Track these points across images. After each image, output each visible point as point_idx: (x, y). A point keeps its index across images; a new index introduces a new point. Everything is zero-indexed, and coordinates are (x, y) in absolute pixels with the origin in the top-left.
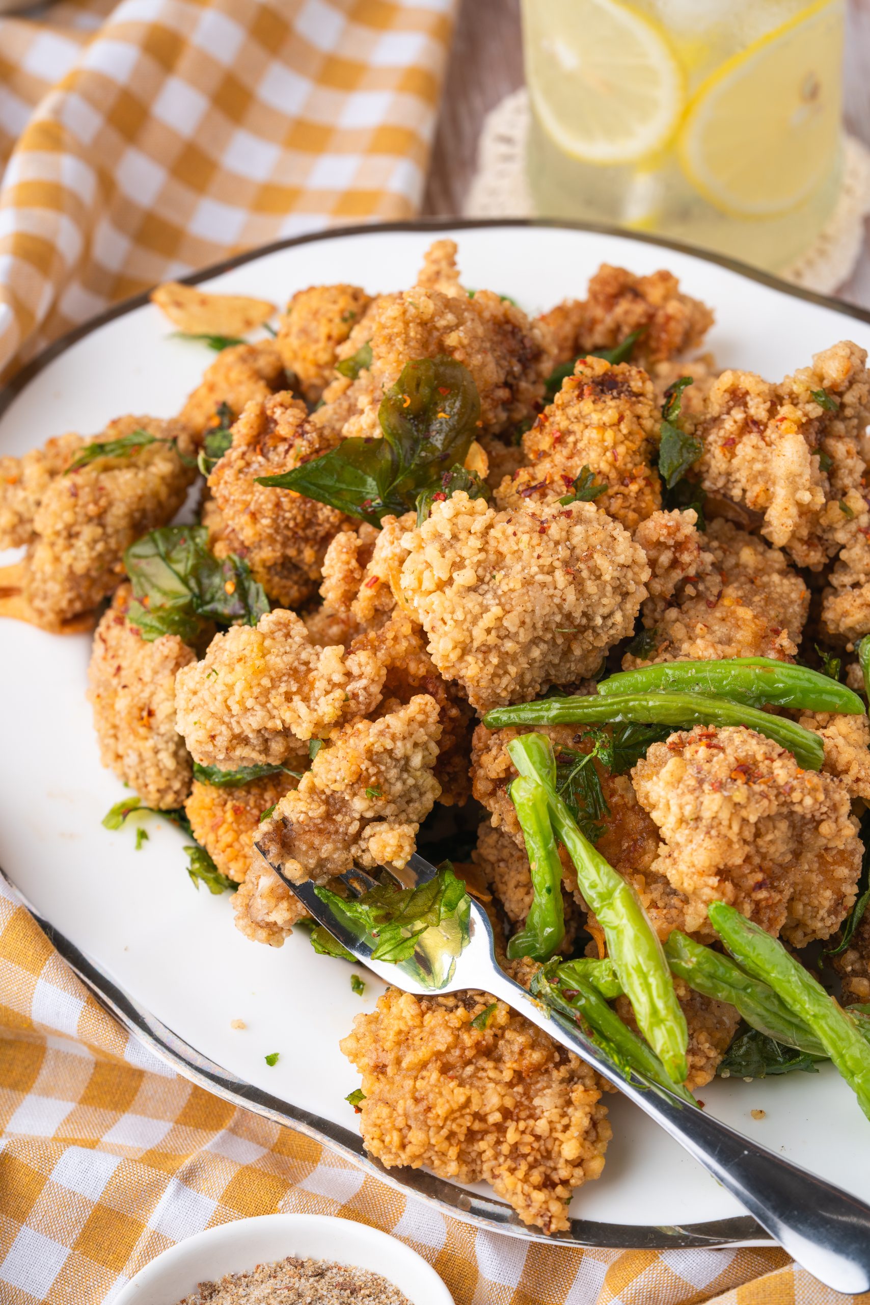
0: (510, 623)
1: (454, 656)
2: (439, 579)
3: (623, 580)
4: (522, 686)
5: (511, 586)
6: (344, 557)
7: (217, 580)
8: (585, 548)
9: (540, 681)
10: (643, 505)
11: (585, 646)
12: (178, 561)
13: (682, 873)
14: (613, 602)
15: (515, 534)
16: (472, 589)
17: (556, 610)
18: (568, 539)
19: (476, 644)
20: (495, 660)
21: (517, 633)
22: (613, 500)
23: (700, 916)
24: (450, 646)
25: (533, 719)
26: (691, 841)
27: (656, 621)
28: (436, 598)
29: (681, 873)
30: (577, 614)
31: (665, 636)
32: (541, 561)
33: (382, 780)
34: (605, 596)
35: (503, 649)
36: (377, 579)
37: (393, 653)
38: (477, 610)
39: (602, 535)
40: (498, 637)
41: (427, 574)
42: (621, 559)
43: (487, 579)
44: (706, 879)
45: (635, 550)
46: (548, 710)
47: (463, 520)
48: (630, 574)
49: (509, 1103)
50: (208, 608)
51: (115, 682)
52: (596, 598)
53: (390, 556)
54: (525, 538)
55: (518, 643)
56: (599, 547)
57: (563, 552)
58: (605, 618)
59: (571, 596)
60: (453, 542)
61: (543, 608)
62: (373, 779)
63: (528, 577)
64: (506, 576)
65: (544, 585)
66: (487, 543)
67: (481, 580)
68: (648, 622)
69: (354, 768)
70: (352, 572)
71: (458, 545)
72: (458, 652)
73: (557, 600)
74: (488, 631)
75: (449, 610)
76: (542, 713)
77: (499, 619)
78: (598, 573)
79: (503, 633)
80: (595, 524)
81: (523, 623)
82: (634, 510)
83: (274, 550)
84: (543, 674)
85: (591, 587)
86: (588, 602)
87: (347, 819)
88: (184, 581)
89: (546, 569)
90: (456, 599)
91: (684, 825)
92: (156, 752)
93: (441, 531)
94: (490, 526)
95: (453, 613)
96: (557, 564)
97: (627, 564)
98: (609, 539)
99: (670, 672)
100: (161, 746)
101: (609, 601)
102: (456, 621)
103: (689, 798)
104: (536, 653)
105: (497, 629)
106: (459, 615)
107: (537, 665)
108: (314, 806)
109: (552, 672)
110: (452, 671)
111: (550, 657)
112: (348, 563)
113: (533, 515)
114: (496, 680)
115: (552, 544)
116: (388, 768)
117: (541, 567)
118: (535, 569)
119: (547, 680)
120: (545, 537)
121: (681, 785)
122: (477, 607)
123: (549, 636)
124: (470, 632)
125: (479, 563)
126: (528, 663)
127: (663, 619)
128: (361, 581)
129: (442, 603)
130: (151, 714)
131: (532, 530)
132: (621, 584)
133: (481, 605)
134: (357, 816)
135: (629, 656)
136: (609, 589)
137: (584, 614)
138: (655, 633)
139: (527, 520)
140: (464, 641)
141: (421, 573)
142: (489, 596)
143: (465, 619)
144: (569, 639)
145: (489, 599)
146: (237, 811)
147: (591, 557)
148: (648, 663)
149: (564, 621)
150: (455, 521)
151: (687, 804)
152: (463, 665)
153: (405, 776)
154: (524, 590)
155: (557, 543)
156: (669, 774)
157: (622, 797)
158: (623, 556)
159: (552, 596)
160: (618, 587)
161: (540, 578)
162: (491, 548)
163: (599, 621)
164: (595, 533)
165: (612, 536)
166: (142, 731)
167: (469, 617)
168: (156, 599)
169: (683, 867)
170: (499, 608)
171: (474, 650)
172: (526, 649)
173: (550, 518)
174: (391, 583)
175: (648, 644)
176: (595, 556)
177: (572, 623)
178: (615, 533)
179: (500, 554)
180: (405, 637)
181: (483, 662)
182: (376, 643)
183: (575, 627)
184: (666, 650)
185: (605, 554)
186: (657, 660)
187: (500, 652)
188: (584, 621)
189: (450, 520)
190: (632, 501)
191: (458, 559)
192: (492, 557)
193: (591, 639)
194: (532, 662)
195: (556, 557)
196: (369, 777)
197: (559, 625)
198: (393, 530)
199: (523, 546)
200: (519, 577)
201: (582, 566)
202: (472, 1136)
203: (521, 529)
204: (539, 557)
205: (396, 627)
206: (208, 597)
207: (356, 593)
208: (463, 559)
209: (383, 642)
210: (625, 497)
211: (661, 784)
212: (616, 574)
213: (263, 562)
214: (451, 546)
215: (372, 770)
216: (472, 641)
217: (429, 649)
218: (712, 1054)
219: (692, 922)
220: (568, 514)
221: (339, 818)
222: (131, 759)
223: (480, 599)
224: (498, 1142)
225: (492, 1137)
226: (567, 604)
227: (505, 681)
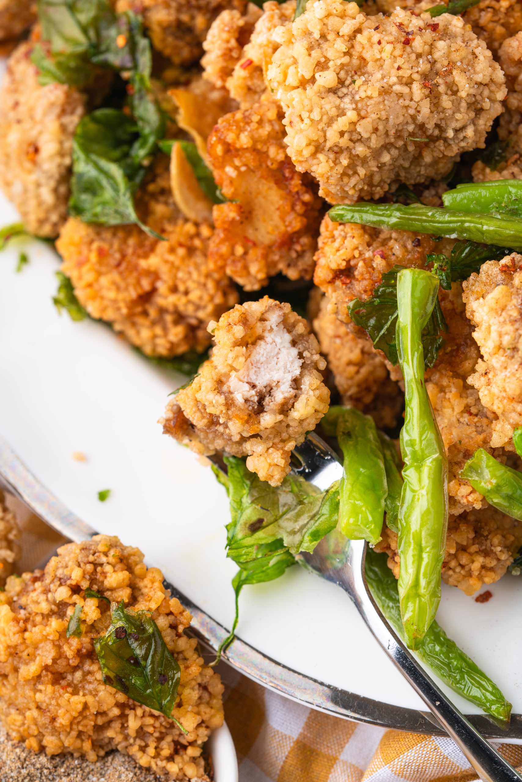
0: (364, 129)
1: (307, 153)
2: (303, 76)
3: (479, 98)
4: (371, 184)
5: (369, 93)
6: (225, 36)
7: (113, 32)
8: (446, 63)
9: (389, 181)
10: (512, 21)
11: (435, 154)
12: (81, 11)
13: (494, 395)
14: (466, 117)
15: (379, 43)
16: (333, 91)
17: (410, 120)
18: (430, 53)
19: (329, 144)
20: (345, 162)
21: (369, 139)
22: (483, 14)
23: (506, 436)
24: (304, 143)
25: (373, 222)
26: (506, 368)
27: (510, 133)
28: (296, 94)
29: (492, 395)
30: (430, 126)
31: (516, 149)
32: (401, 73)
34: (459, 111)
35: (354, 152)
36: (251, 62)
37: (256, 136)
38: (333, 112)
39: (463, 53)
40: (351, 140)
41: (291, 70)
42: (479, 78)
43: (347, 83)
44: (515, 405)
45: (494, 69)
46: (390, 216)
47: (333, 22)
48: (486, 92)
50: (101, 57)
51: (12, 115)
52: (450, 112)
53: (265, 43)
54: (388, 48)
55: (369, 148)
56: (459, 64)
57: (423, 66)
58: (456, 131)
59: (425, 108)
60: (321, 41)
61: (397, 117)
63: (386, 86)
64: (366, 82)
65: (400, 96)
66: (353, 47)
67: (341, 82)
68: (502, 133)
70: (230, 50)
71: (325, 46)
72: (312, 149)
73: (412, 111)
74: (342, 134)
75: (307, 108)
76: (383, 218)
77: (354, 124)
78: (455, 89)
79: (355, 137)
80: (459, 41)
81: (376, 130)
82: (503, 25)
83: (169, 14)
84: (392, 176)
85: (446, 102)
86: (442, 115)
88: (84, 30)
89: (404, 80)
90: (316, 99)
91: (501, 351)
92: (38, 185)
93: (311, 29)
94: (359, 31)
95: (311, 111)
96: (416, 76)
97: (484, 82)
98: (470, 57)
99: (513, 190)
100: (43, 180)
101: (462, 117)
102: (312, 120)
103: (509, 328)
104: (386, 158)
105: (351, 132)
106: (316, 116)
107: (386, 168)
109: (403, 174)
110: (304, 165)
111: (402, 162)
112: (228, 42)
113: (400, 26)
114: (346, 179)
115: (413, 57)
117: (400, 78)
118: (394, 79)
119: (397, 180)
120: (408, 49)
121: (504, 314)
122: (334, 110)
123: (400, 143)
124: (325, 132)
125: (342, 66)
126: (378, 167)
127: (517, 132)
128: (238, 59)
129: (302, 101)
130: (37, 150)
131: (397, 40)
132: (476, 101)
133: (338, 107)
135: (479, 164)
136: (464, 104)
137: (437, 126)
138: (507, 145)
139: (394, 30)
140: (317, 141)
141: (288, 67)
142: (347, 100)
143: (321, 119)
144: (420, 147)
145: (347, 103)
146: (101, 253)
147: (449, 72)
148: (497, 175)
149: (417, 131)
150: (325, 21)
151: (507, 334)
152: (315, 161)
154: (381, 99)
155: (419, 56)
156: (494, 301)
157: (452, 302)
158: (481, 75)
159: (407, 107)
160: (474, 103)
161: (398, 88)
162: (355, 53)
163: (450, 134)
164: (457, 50)
165: (474, 54)
166: (28, 165)
167: (325, 118)
168: (58, 45)
169: (495, 390)
170: (355, 113)
171: (327, 148)
172: (377, 153)
173: (416, 30)
174: (264, 68)
175: (499, 154)
176: (454, 72)
177: (425, 132)
178: (477, 51)
179: (362, 59)
180: (270, 121)
181: (334, 162)
182: (242, 124)
183: (427, 137)
184: (515, 163)
185: (464, 71)
186: (505, 173)
187: (351, 153)
188: (437, 132)
189: (321, 20)
190: (502, 16)
191: (323, 60)
192: (356, 62)
193: (442, 148)
194: (381, 167)
195: (415, 70)
197: (412, 134)
198: (272, 17)
199: (385, 55)
200: (378, 85)
201: (440, 81)
203: (386, 38)
204: (399, 68)
205: (262, 111)
206: (103, 47)
207: (233, 70)
208: (327, 60)
209: (248, 124)
210: (496, 11)
211: (486, 309)
212: (472, 91)
213: (160, 24)
214: (319, 45)
216: (325, 141)
217: (286, 140)
218: (503, 557)
219: (497, 441)
220: (434, 27)
222: (17, 188)
223: (338, 101)
224: (124, 727)
225: (117, 725)
226: (421, 115)
227: (354, 181)
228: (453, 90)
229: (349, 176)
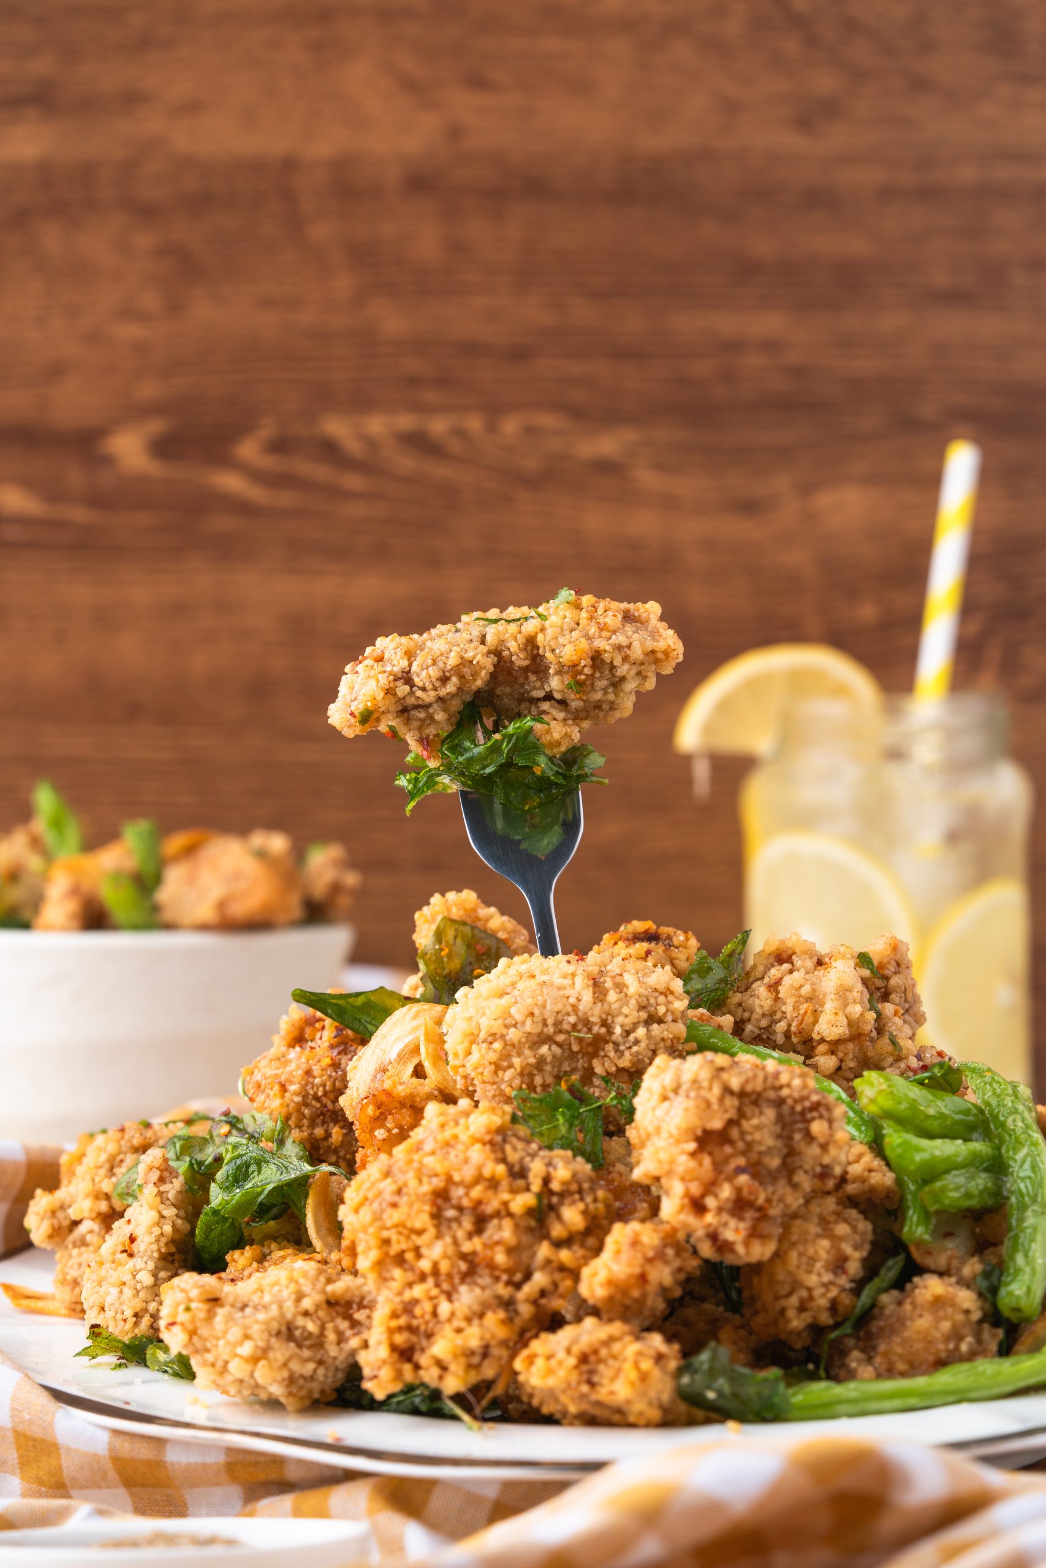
0: (517, 1012)
11: (607, 1065)
14: (637, 1017)
17: (571, 1010)
19: (482, 1035)
21: (523, 1023)
30: (595, 1020)
32: (565, 971)
33: (588, 682)
34: (628, 1007)
35: (508, 1039)
40: (505, 1025)
42: (653, 982)
49: (444, 1266)
52: (616, 1006)
58: (626, 1031)
61: (556, 1005)
62: (583, 677)
69: (574, 658)
73: (572, 1000)
74: (495, 1020)
79: (509, 1021)
81: (531, 1014)
85: (613, 997)
86: (607, 1009)
87: (538, 684)
96: (580, 972)
97: (660, 989)
101: (631, 1015)
105: (505, 1017)
108: (522, 656)
116: (601, 677)
118: (557, 976)
126: (535, 1059)
130: (133, 1241)
132: (649, 1003)
134: (548, 689)
136: (633, 1003)
137: (604, 1023)
144: (586, 1046)
149: (579, 1023)
153: (610, 690)
159: (568, 997)
160: (646, 1005)
163: (618, 1031)
171: (481, 1041)
177: (589, 1029)
187: (505, 1042)
188: (603, 1029)
194: (540, 1059)
195: (581, 968)
196: (581, 673)
197: (574, 1027)
201: (607, 979)
202: (400, 1260)
212: (645, 992)
215: (587, 671)
221: (533, 678)
224: (410, 1285)
225: (410, 1276)
226: (581, 1003)
227: (509, 1074)
228: (620, 987)
229: (505, 1070)
